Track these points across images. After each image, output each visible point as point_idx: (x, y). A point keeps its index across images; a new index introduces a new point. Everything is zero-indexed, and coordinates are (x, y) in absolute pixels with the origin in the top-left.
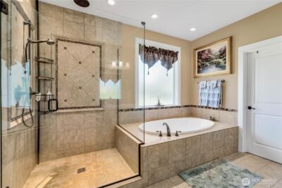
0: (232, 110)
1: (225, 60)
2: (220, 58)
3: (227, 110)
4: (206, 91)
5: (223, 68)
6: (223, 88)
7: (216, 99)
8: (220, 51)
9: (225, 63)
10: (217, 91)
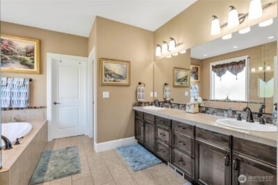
0: (41, 107)
1: (33, 59)
2: (26, 56)
3: (35, 108)
4: (8, 90)
5: (31, 66)
6: (31, 88)
7: (23, 98)
8: (26, 49)
9: (33, 62)
10: (25, 90)
